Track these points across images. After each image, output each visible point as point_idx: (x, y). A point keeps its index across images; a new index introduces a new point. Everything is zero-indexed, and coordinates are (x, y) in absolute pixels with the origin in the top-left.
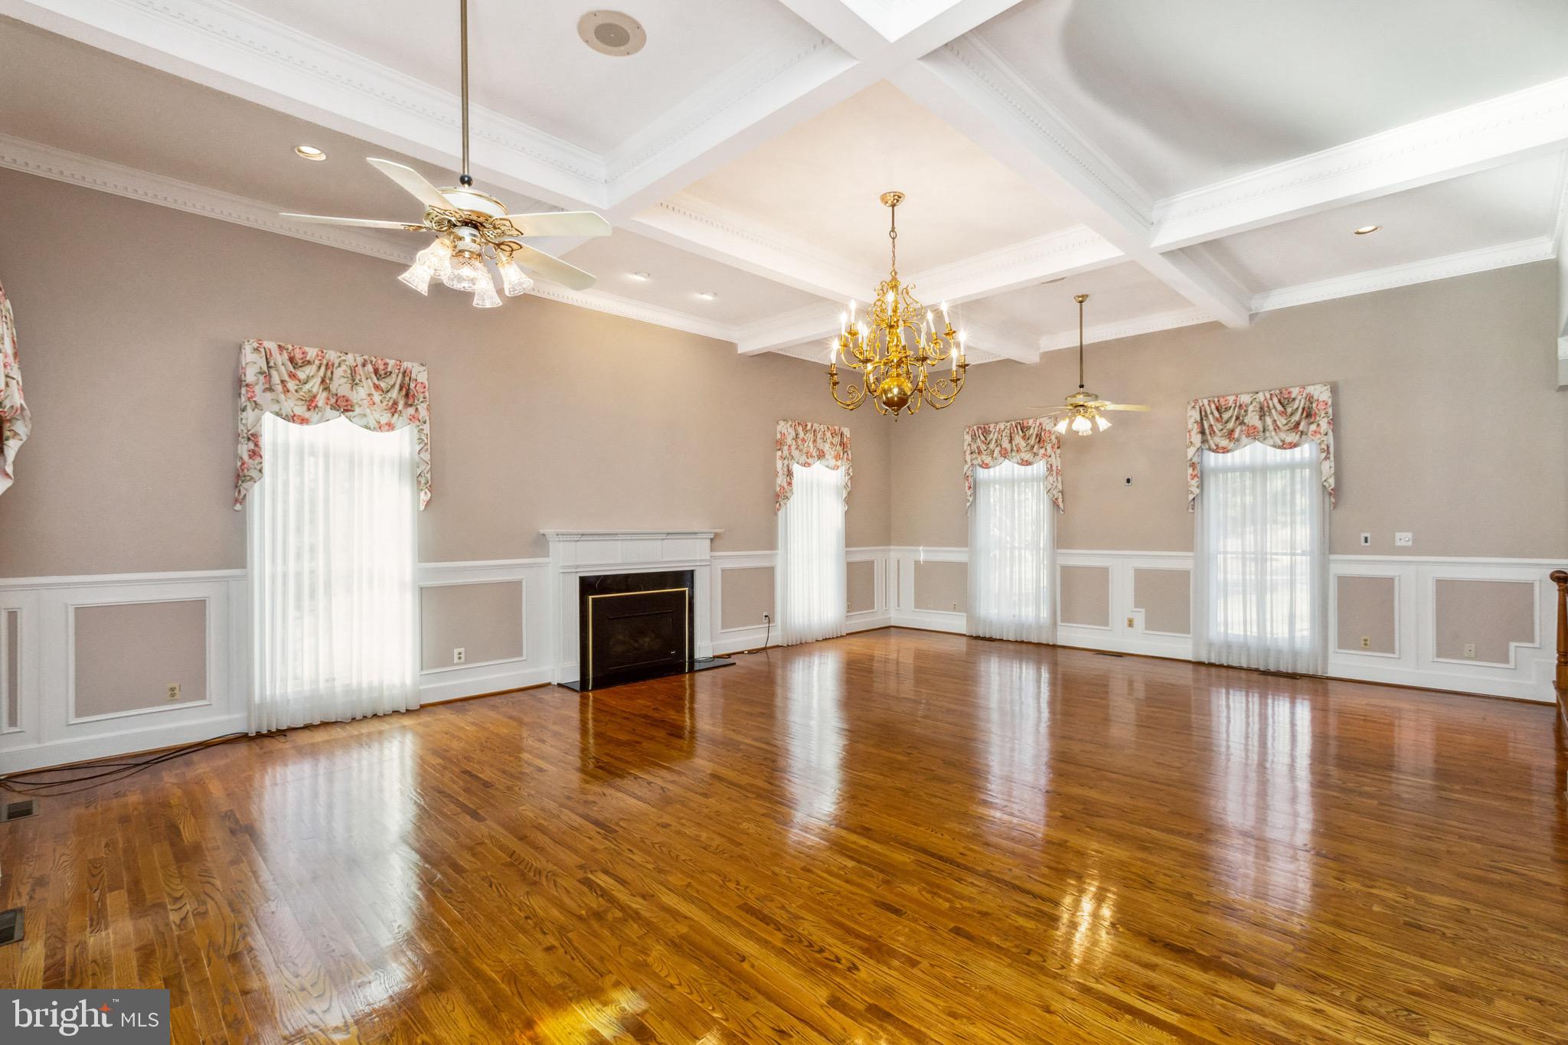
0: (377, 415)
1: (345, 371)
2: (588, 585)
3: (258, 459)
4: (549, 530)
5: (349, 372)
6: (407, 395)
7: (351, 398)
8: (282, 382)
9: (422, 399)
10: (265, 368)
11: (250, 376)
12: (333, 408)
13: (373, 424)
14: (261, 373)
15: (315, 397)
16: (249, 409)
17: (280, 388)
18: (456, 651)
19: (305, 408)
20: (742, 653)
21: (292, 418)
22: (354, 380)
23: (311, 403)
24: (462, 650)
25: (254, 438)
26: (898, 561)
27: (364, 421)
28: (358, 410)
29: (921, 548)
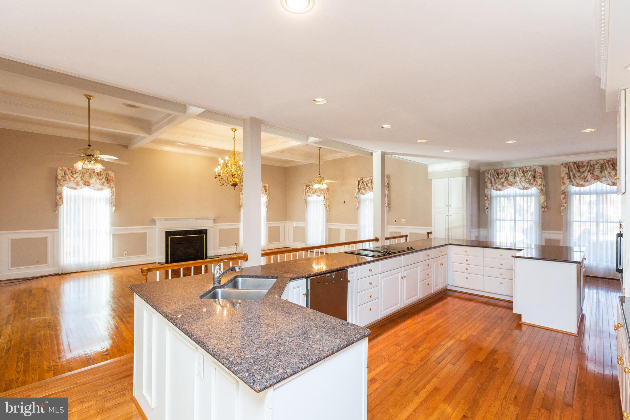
0: (98, 186)
1: (88, 175)
2: (168, 234)
3: (62, 200)
4: (155, 218)
5: (89, 175)
6: (107, 180)
7: (89, 182)
8: (69, 178)
9: (112, 181)
10: (64, 175)
11: (59, 177)
12: (84, 185)
13: (96, 188)
14: (63, 176)
15: (79, 182)
16: (59, 186)
17: (68, 180)
18: (124, 253)
19: (76, 185)
20: (226, 255)
21: (72, 188)
22: (91, 177)
23: (77, 183)
24: (126, 252)
25: (60, 194)
26: (289, 226)
27: (94, 188)
28: (92, 185)
29: (294, 222)
